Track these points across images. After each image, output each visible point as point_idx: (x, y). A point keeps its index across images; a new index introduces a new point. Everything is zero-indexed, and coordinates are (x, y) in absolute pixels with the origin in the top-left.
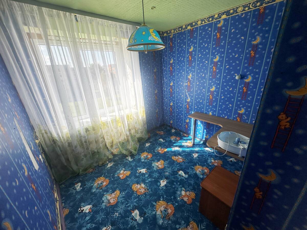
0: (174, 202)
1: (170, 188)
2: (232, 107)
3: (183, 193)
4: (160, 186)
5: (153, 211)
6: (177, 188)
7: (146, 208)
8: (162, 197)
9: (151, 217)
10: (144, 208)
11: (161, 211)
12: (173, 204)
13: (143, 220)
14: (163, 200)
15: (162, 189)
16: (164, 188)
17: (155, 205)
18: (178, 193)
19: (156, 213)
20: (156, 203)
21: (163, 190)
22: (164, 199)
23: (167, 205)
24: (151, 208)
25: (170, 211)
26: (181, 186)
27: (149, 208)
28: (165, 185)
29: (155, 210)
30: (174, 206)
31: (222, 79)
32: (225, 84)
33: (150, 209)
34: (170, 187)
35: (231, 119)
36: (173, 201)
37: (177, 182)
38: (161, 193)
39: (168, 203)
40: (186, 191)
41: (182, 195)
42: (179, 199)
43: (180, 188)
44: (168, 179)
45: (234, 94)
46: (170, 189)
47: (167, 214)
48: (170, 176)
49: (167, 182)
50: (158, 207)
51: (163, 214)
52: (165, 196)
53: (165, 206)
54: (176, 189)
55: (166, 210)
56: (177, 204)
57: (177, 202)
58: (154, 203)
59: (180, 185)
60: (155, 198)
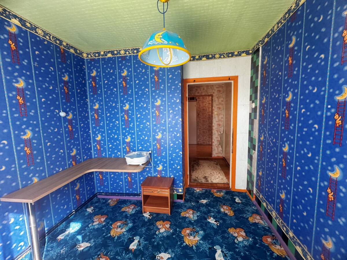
0: (177, 232)
1: (165, 245)
2: (64, 153)
3: (162, 231)
4: (171, 257)
5: (201, 243)
6: (161, 237)
7: (205, 252)
8: (182, 246)
9: (207, 241)
10: (208, 253)
11: (194, 237)
12: (180, 232)
13: (215, 246)
14: (184, 242)
15: (172, 252)
16: (170, 251)
17: (195, 246)
18: (165, 234)
19: (200, 240)
20: (192, 246)
21: (173, 250)
22: (182, 242)
23: (185, 236)
24: (201, 247)
25: (188, 231)
26: (155, 236)
27: (203, 249)
28: (165, 252)
29: (198, 243)
30: (181, 230)
31: (41, 117)
32: (46, 124)
33: (203, 247)
34: (163, 245)
35: (67, 168)
36: (178, 234)
37: (151, 243)
38: (179, 250)
39: (183, 237)
40: (159, 229)
41: (165, 230)
42: (171, 231)
43: (159, 236)
44: (153, 254)
45: (61, 135)
46: (166, 243)
47: (191, 231)
48: (147, 256)
49: (160, 253)
50: (195, 242)
51: (195, 234)
52: (179, 243)
53: (187, 237)
54: (162, 239)
55: (190, 235)
56: (178, 229)
57: (175, 230)
58: (194, 248)
59: (154, 238)
60: (188, 251)
